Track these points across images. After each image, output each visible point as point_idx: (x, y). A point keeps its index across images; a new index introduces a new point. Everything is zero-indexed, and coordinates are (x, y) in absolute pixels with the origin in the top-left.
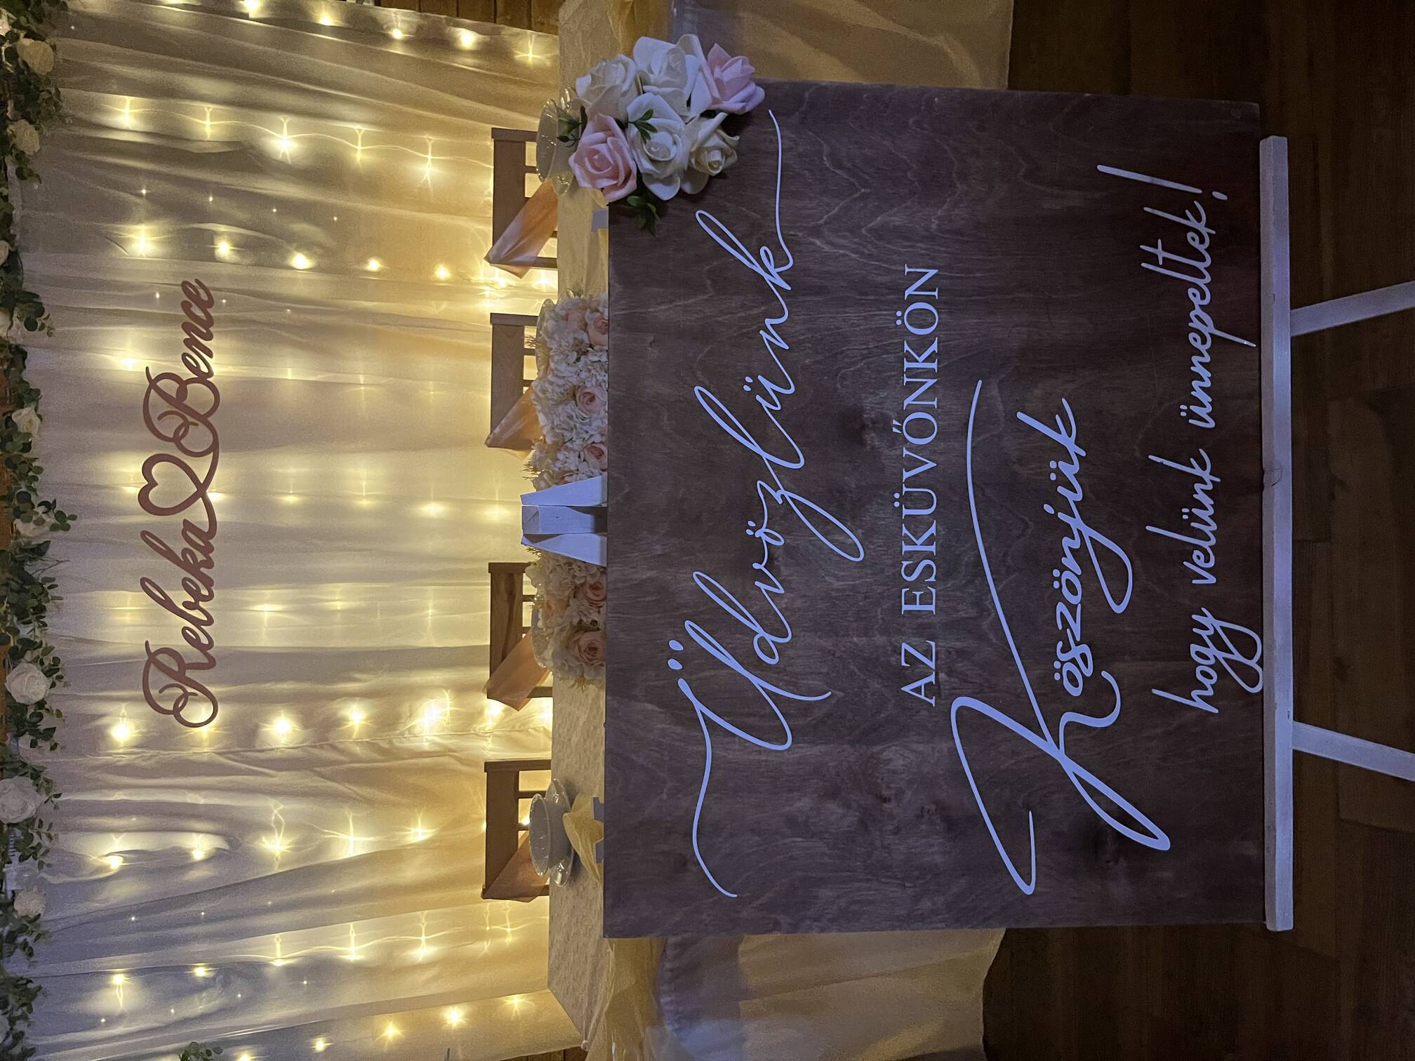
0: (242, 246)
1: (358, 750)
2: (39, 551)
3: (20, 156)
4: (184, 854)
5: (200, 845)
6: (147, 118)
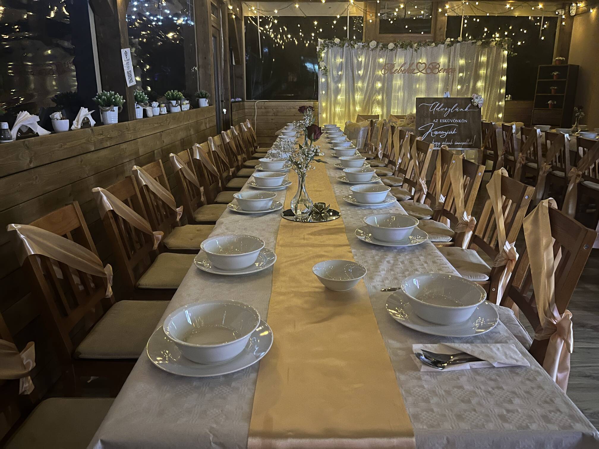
0: (461, 77)
1: (374, 98)
2: (411, 47)
3: (476, 42)
4: (360, 70)
5: (361, 72)
6: (483, 62)
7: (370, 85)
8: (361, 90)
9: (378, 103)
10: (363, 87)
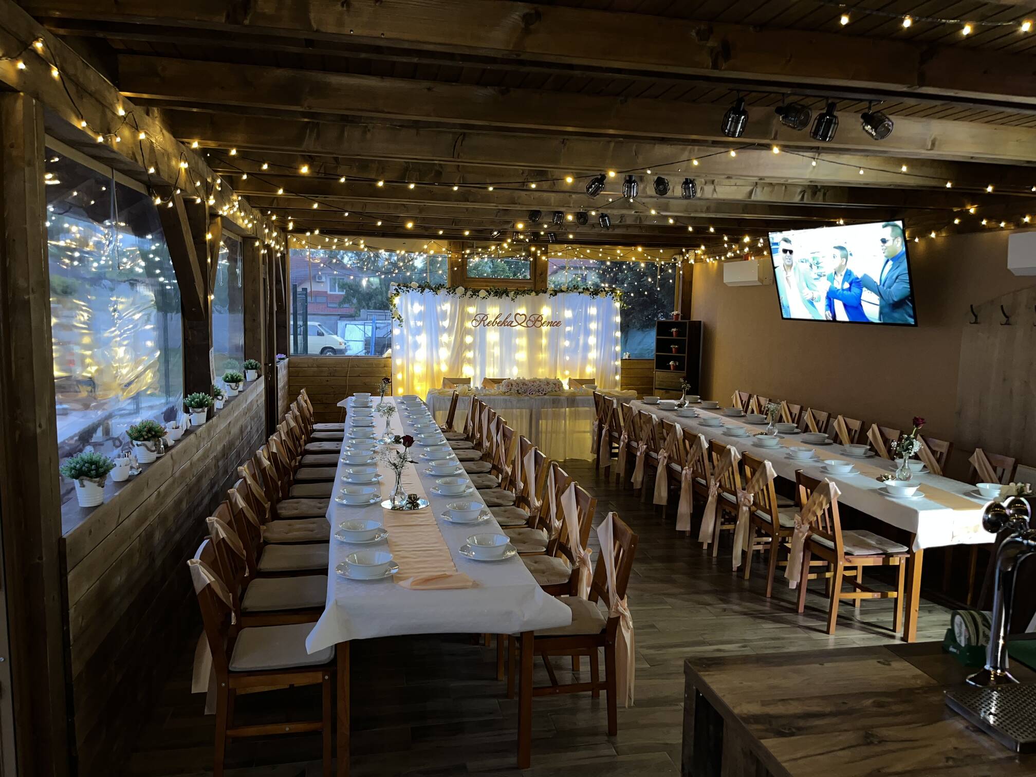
3: (583, 292)
5: (446, 323)
7: (459, 339)
8: (447, 345)
9: (469, 361)
10: (450, 342)
